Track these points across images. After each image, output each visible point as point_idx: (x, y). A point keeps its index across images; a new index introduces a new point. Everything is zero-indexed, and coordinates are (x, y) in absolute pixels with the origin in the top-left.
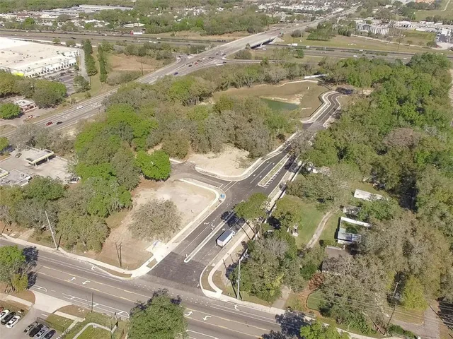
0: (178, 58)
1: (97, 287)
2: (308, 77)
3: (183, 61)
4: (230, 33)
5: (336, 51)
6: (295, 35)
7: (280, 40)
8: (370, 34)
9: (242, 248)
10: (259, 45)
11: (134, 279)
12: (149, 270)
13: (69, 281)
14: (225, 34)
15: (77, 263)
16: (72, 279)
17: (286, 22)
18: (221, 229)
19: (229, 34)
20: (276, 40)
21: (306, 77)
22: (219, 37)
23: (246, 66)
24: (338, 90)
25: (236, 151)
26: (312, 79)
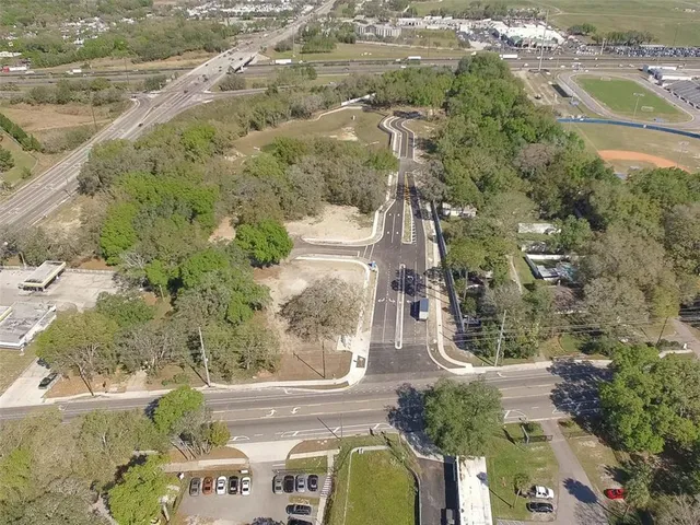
0: (134, 100)
1: (318, 410)
2: (345, 103)
3: (145, 102)
4: (179, 54)
5: (352, 66)
6: (281, 49)
7: (263, 58)
8: (379, 38)
9: (448, 315)
10: (240, 68)
11: (354, 385)
12: (363, 370)
13: (268, 417)
14: (171, 58)
15: (255, 393)
16: (272, 413)
17: (247, 32)
18: (405, 302)
19: (178, 57)
20: (257, 57)
21: (343, 104)
22: (164, 62)
23: (247, 99)
24: (395, 114)
25: (340, 210)
26: (352, 105)
